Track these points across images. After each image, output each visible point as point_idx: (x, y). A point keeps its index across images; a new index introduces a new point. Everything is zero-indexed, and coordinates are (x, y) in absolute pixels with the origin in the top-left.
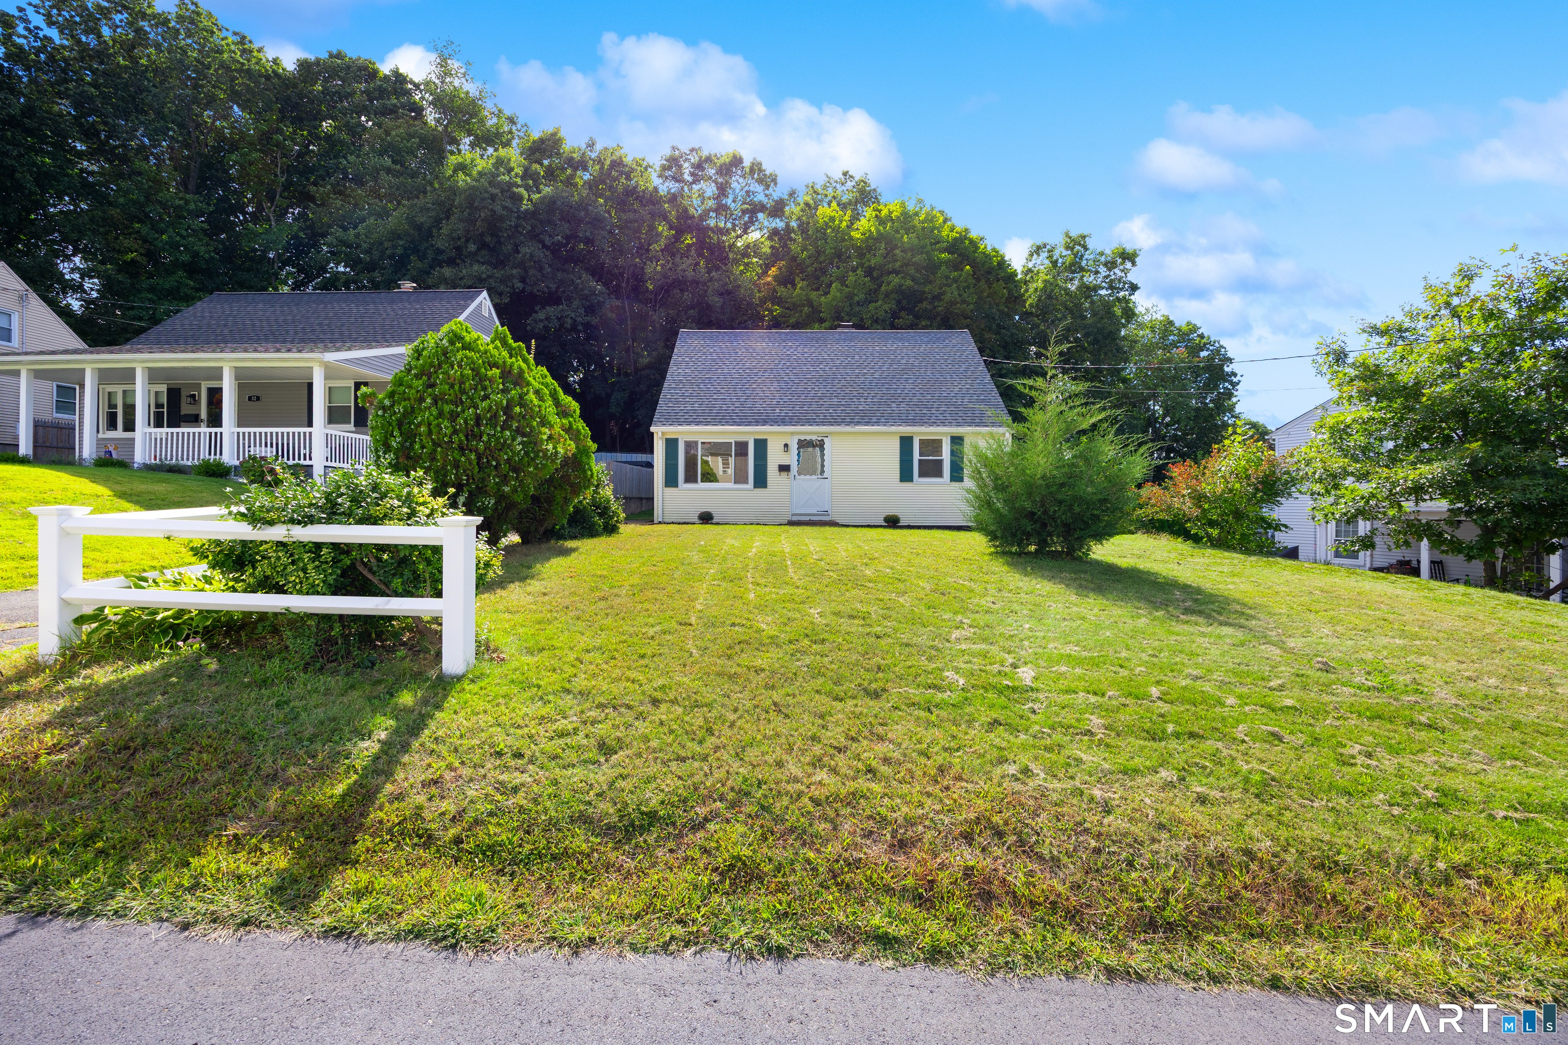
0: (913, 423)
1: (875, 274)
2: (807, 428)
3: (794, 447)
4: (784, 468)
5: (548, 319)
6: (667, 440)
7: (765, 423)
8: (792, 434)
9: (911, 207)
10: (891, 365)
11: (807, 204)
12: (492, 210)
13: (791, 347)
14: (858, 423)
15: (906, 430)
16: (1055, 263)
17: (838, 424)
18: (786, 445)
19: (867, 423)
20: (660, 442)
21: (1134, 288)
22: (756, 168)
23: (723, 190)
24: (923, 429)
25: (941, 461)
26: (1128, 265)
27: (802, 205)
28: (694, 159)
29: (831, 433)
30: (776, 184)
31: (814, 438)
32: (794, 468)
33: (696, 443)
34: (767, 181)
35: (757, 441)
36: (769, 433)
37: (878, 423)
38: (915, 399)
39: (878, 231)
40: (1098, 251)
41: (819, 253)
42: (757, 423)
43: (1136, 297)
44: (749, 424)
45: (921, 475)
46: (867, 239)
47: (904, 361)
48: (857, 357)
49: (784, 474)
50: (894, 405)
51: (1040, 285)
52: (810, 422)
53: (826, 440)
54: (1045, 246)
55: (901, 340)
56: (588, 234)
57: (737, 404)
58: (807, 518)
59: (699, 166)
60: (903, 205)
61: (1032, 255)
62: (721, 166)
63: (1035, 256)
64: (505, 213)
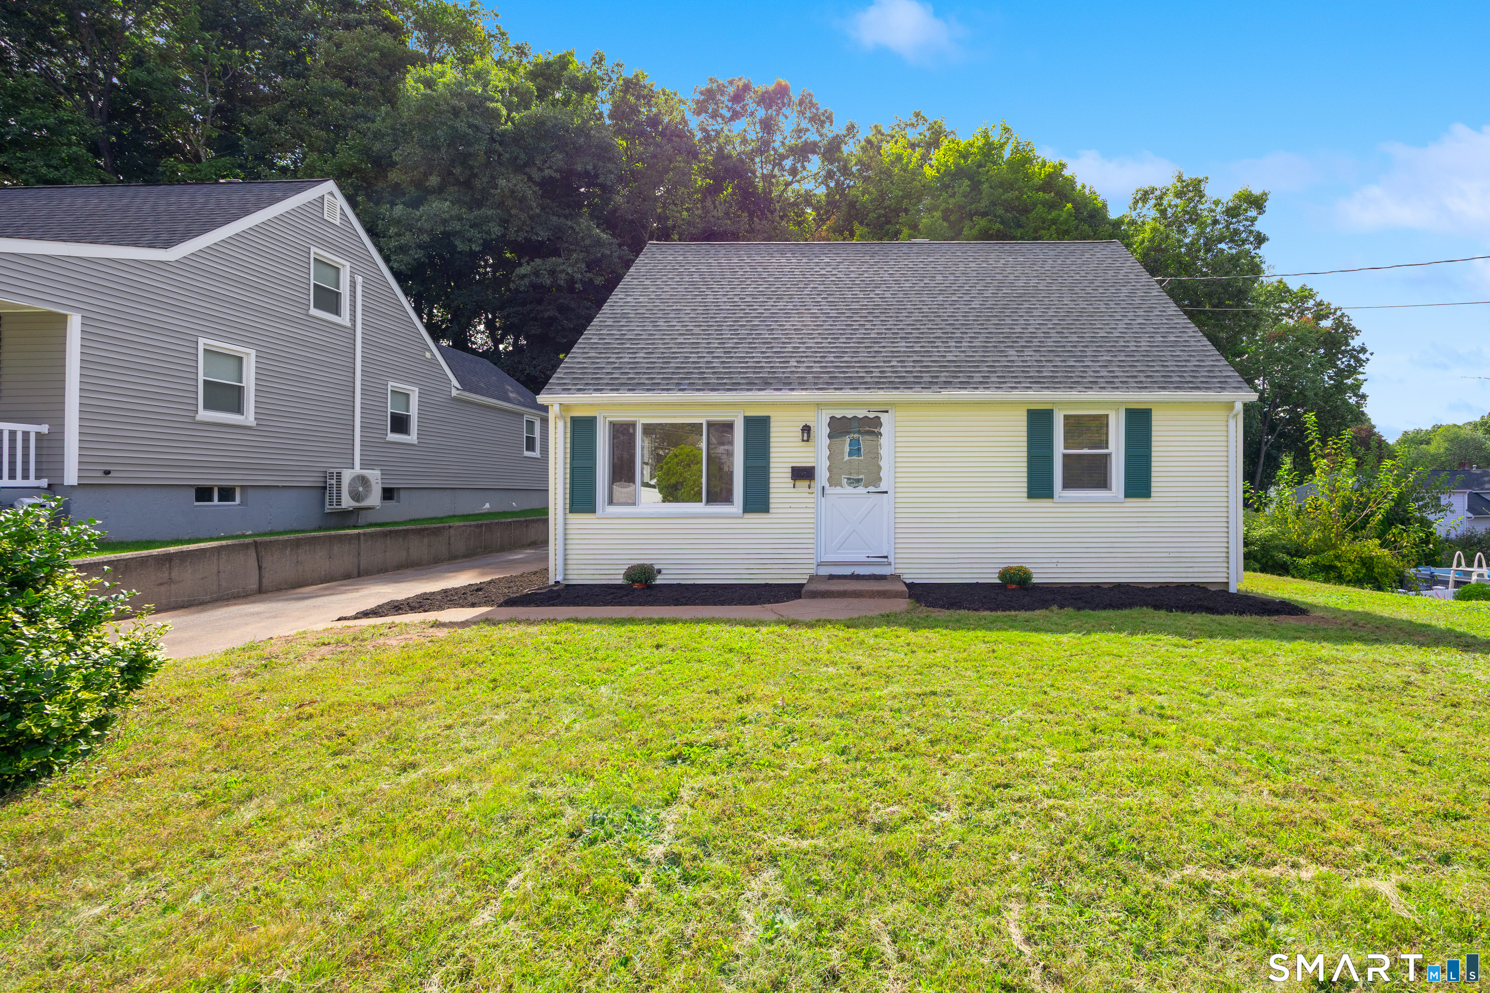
0: (1053, 383)
1: (952, 218)
2: (848, 395)
3: (822, 431)
4: (803, 474)
5: (537, 274)
6: (575, 421)
7: (766, 384)
8: (819, 405)
9: (995, 138)
10: (999, 289)
11: (869, 142)
12: (452, 128)
13: (828, 264)
14: (947, 384)
15: (1040, 397)
16: (1163, 212)
17: (908, 385)
18: (806, 429)
19: (963, 385)
20: (560, 424)
21: (1260, 239)
22: (806, 103)
23: (767, 125)
24: (1074, 395)
25: (1107, 456)
26: (1253, 213)
27: (863, 143)
28: (731, 90)
29: (894, 404)
30: (831, 122)
31: (861, 413)
32: (822, 475)
33: (633, 425)
34: (820, 120)
35: (749, 422)
36: (774, 404)
37: (984, 384)
38: (1049, 343)
39: (957, 165)
40: (1215, 199)
41: (882, 195)
42: (750, 385)
43: (1264, 251)
44: (735, 387)
45: (1068, 485)
46: (943, 176)
47: (1020, 283)
48: (939, 278)
49: (803, 484)
50: (1012, 352)
51: (1147, 235)
52: (853, 384)
53: (884, 417)
54: (1153, 190)
55: (1010, 253)
56: (590, 167)
57: (719, 352)
58: (848, 571)
59: (737, 98)
60: (986, 135)
61: (1136, 202)
62: (763, 94)
63: (1140, 204)
64: (470, 131)
